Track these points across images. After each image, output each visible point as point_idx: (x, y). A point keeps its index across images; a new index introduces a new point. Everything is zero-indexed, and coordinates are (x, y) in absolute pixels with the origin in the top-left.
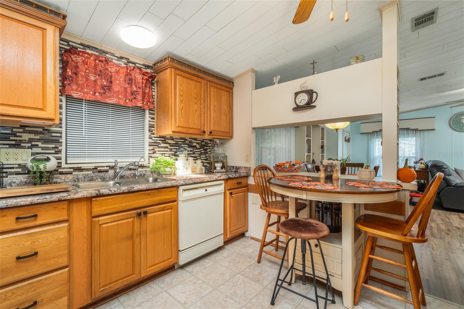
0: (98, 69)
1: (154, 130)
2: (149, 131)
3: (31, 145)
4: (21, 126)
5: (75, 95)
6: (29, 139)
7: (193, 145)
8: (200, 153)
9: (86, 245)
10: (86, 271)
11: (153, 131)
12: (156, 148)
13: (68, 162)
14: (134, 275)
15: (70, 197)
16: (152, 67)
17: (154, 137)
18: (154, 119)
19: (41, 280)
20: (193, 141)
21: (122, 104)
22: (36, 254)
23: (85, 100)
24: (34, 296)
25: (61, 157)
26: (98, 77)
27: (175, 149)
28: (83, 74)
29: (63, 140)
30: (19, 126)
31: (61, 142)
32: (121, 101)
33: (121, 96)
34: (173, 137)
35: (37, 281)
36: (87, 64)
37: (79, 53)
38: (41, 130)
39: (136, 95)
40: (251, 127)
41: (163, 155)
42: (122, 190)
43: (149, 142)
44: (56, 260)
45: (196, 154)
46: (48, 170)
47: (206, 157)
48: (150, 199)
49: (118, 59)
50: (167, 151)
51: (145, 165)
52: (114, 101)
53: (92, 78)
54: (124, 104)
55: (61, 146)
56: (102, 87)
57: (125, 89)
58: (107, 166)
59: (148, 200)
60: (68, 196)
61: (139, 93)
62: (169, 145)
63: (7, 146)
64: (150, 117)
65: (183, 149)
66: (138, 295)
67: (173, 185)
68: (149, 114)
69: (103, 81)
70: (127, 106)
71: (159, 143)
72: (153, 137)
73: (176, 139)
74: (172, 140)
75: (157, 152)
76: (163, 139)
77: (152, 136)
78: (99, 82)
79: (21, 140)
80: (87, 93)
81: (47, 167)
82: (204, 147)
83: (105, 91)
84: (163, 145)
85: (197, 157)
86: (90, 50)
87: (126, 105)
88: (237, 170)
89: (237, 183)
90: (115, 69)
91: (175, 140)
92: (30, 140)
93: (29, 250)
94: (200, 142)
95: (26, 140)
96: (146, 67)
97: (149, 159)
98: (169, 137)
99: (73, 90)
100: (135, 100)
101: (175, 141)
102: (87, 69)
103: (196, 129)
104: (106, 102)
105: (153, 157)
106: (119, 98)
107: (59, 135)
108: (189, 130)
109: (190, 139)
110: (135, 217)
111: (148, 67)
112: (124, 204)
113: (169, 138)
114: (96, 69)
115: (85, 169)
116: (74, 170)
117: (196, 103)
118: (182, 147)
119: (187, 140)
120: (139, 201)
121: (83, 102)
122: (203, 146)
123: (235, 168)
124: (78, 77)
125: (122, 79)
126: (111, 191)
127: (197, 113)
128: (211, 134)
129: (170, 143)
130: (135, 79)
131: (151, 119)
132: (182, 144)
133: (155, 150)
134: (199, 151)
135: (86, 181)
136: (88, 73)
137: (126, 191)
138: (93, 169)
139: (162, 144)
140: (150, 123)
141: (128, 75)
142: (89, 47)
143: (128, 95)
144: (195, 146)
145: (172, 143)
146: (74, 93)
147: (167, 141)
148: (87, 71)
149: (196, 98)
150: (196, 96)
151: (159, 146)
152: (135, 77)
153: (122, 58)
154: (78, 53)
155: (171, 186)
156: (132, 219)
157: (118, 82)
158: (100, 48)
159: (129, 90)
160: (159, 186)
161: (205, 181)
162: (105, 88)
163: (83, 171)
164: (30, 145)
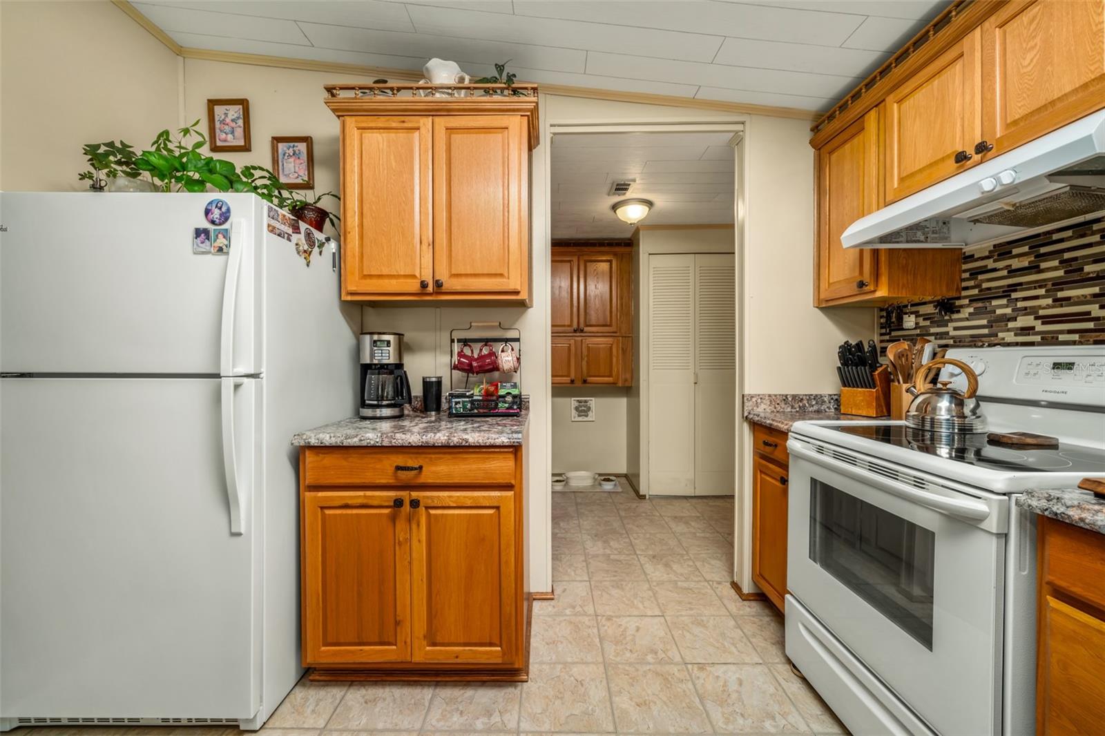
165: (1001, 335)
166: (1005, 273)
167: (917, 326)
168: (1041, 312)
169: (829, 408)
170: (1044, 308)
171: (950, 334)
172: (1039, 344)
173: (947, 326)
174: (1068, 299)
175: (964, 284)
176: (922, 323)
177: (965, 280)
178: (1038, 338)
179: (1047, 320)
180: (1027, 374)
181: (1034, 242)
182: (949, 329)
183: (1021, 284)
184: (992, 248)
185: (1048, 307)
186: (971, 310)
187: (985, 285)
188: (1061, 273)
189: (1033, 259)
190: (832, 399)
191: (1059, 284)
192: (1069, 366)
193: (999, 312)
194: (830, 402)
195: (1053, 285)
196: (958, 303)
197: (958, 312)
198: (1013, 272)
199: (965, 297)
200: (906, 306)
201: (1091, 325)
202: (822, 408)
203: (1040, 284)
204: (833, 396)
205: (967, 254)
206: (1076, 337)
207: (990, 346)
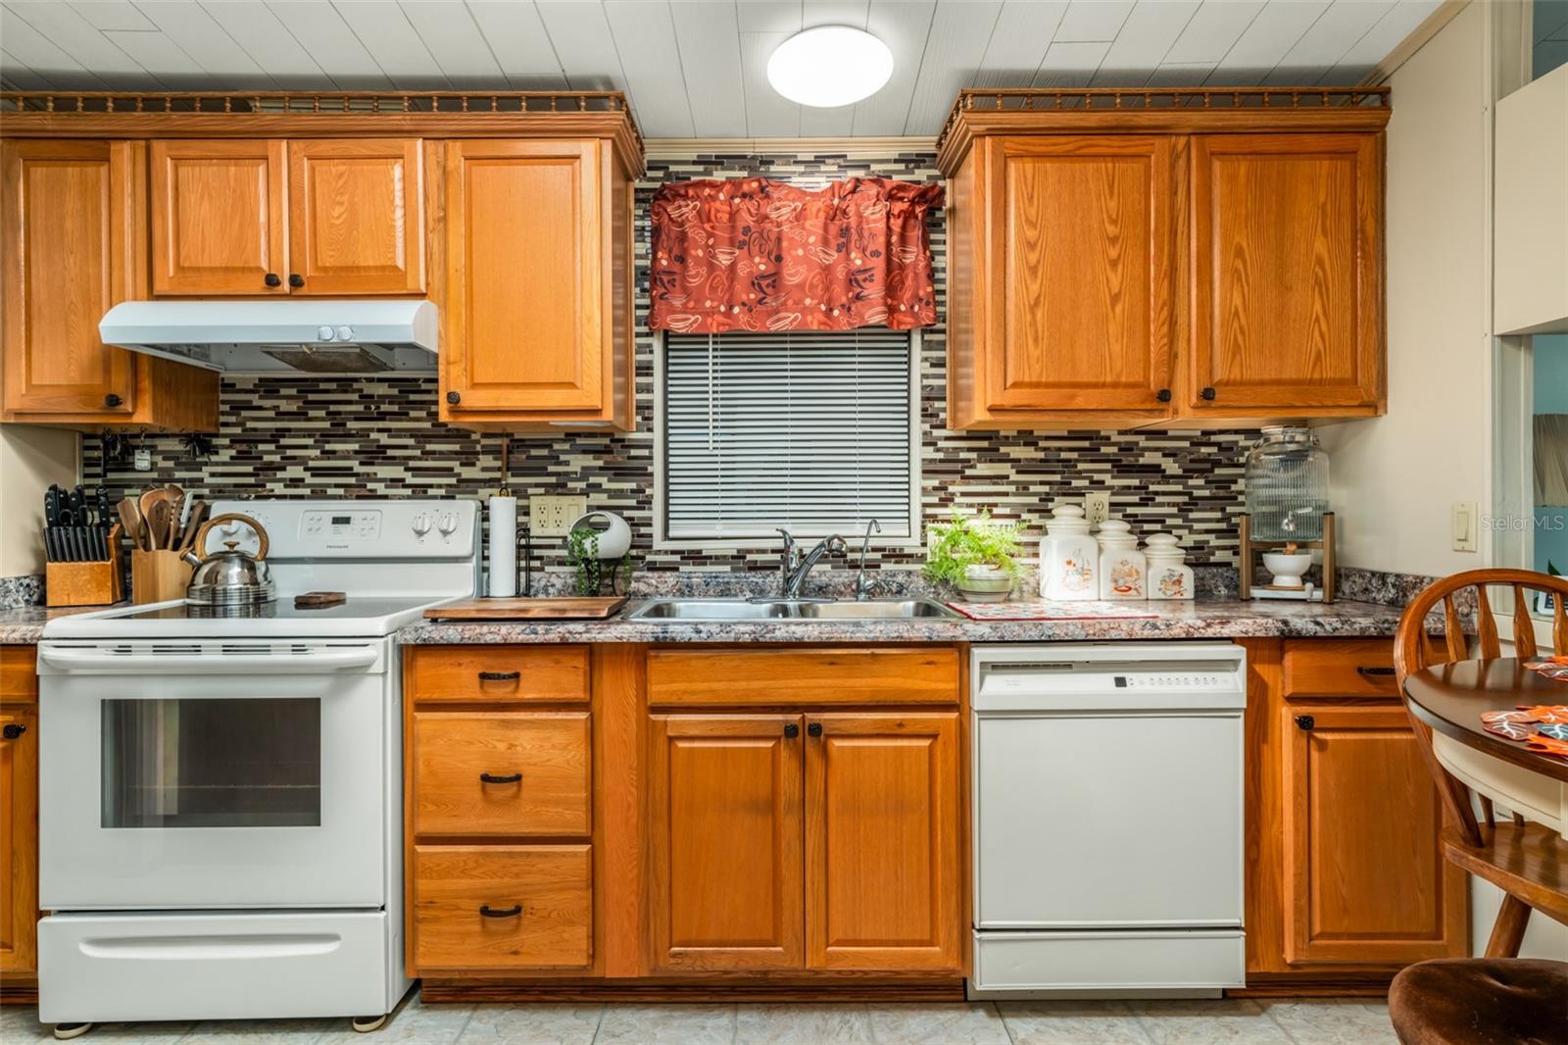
0: (740, 224)
1: (944, 410)
2: (923, 416)
3: (588, 485)
4: (567, 435)
5: (681, 325)
6: (583, 468)
7: (1141, 461)
8: (1186, 499)
9: (634, 790)
10: (635, 871)
11: (942, 415)
12: (953, 483)
13: (672, 534)
14: (780, 949)
15: (588, 635)
16: (935, 155)
17: (947, 439)
18: (943, 365)
19: (529, 854)
20: (1142, 441)
21: (815, 327)
22: (518, 778)
23: (715, 336)
24: (515, 890)
25: (651, 518)
26: (737, 252)
27: (1042, 483)
28: (700, 253)
29: (657, 468)
30: (562, 436)
31: (651, 474)
32: (809, 318)
33: (812, 299)
34: (1032, 432)
35: (521, 854)
36: (709, 220)
37: (687, 192)
38: (606, 441)
39: (862, 284)
40: (1488, 330)
41: (985, 509)
42: (732, 635)
43: (924, 460)
44: (560, 810)
45: (1162, 505)
46: (600, 555)
47: (1226, 518)
48: (838, 682)
49: (809, 170)
50: (1006, 494)
51: (906, 551)
52: (788, 321)
53: (724, 260)
54: (822, 327)
55: (651, 485)
56: (753, 284)
57: (827, 270)
58: (774, 551)
59: (830, 682)
60: (586, 632)
61: (872, 275)
62: (1012, 467)
63: (542, 490)
64: (925, 359)
65: (1086, 483)
66: (792, 1028)
67: (935, 639)
68: (923, 349)
69: (757, 260)
70: (836, 330)
71: (968, 461)
72: (940, 438)
73: (1048, 438)
74: (1026, 444)
75: (957, 500)
76: (985, 444)
77: (936, 433)
78: (742, 270)
79: (566, 474)
80: (713, 312)
81: (599, 547)
82: (1212, 471)
83: (762, 295)
84: (983, 469)
85: (1169, 521)
86: (722, 170)
87: (831, 327)
88: (1405, 595)
89: (1360, 670)
90: (788, 209)
91: (1042, 444)
92: (587, 472)
93: (506, 765)
94: (1187, 444)
95: (576, 473)
96: (912, 165)
97: (924, 527)
98: (1015, 434)
99: (674, 312)
100: (859, 303)
101: (1045, 449)
102: (710, 235)
103: (1115, 385)
104: (766, 331)
105: (940, 518)
106: (805, 311)
107: (645, 452)
108: (1073, 397)
109: (1121, 433)
110: (782, 739)
111: (918, 160)
112: (743, 685)
113: (1013, 437)
114: (733, 228)
115: (710, 557)
116: (682, 558)
117: (1114, 264)
118: (1079, 474)
119: (1108, 438)
120: (796, 681)
121: (707, 343)
122: (1209, 466)
123: (1394, 586)
124: (685, 268)
125: (812, 239)
126: (700, 632)
127: (1119, 309)
128: (1213, 404)
129: (1019, 460)
130: (860, 224)
131: (933, 365)
132: (1077, 461)
133: (951, 489)
134: (1179, 488)
135: (711, 596)
136: (712, 246)
137: (747, 638)
138: (733, 557)
139: (979, 465)
140: (926, 382)
141: (835, 214)
142: (720, 161)
143: (838, 289)
144: (1156, 469)
145: (1026, 459)
146: (678, 321)
147: (1003, 450)
148: (711, 242)
149: (1113, 240)
150: (1112, 230)
151: (968, 472)
152: (860, 216)
153: (820, 160)
154: (682, 192)
155: (925, 639)
156: (770, 744)
157: (800, 252)
158: (749, 153)
159: (840, 273)
160: (872, 635)
161: (1113, 634)
162: (764, 283)
163: (705, 564)
164: (583, 485)
165: (269, 486)
166: (272, 414)
167: (153, 467)
168: (311, 464)
169: (16, 601)
170: (313, 459)
171: (206, 481)
172: (309, 498)
173: (201, 470)
174: (334, 452)
175: (222, 419)
176: (162, 464)
177: (223, 413)
178: (307, 491)
179: (317, 472)
180: (310, 530)
181: (305, 387)
182: (204, 474)
183: (289, 430)
184: (257, 382)
185: (316, 458)
186: (233, 452)
187: (250, 425)
188: (327, 425)
189: (301, 404)
190: (21, 585)
191: (325, 436)
192: (346, 521)
193: (266, 458)
194: (18, 591)
195: (322, 436)
196: (216, 441)
197: (217, 453)
198: (281, 415)
199: (225, 436)
200: (137, 436)
201: (352, 480)
202: (6, 603)
203: (309, 433)
204: (22, 580)
205: (226, 381)
206: (341, 491)
207: (258, 498)
